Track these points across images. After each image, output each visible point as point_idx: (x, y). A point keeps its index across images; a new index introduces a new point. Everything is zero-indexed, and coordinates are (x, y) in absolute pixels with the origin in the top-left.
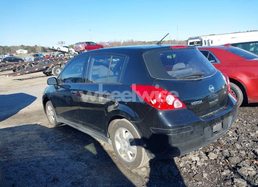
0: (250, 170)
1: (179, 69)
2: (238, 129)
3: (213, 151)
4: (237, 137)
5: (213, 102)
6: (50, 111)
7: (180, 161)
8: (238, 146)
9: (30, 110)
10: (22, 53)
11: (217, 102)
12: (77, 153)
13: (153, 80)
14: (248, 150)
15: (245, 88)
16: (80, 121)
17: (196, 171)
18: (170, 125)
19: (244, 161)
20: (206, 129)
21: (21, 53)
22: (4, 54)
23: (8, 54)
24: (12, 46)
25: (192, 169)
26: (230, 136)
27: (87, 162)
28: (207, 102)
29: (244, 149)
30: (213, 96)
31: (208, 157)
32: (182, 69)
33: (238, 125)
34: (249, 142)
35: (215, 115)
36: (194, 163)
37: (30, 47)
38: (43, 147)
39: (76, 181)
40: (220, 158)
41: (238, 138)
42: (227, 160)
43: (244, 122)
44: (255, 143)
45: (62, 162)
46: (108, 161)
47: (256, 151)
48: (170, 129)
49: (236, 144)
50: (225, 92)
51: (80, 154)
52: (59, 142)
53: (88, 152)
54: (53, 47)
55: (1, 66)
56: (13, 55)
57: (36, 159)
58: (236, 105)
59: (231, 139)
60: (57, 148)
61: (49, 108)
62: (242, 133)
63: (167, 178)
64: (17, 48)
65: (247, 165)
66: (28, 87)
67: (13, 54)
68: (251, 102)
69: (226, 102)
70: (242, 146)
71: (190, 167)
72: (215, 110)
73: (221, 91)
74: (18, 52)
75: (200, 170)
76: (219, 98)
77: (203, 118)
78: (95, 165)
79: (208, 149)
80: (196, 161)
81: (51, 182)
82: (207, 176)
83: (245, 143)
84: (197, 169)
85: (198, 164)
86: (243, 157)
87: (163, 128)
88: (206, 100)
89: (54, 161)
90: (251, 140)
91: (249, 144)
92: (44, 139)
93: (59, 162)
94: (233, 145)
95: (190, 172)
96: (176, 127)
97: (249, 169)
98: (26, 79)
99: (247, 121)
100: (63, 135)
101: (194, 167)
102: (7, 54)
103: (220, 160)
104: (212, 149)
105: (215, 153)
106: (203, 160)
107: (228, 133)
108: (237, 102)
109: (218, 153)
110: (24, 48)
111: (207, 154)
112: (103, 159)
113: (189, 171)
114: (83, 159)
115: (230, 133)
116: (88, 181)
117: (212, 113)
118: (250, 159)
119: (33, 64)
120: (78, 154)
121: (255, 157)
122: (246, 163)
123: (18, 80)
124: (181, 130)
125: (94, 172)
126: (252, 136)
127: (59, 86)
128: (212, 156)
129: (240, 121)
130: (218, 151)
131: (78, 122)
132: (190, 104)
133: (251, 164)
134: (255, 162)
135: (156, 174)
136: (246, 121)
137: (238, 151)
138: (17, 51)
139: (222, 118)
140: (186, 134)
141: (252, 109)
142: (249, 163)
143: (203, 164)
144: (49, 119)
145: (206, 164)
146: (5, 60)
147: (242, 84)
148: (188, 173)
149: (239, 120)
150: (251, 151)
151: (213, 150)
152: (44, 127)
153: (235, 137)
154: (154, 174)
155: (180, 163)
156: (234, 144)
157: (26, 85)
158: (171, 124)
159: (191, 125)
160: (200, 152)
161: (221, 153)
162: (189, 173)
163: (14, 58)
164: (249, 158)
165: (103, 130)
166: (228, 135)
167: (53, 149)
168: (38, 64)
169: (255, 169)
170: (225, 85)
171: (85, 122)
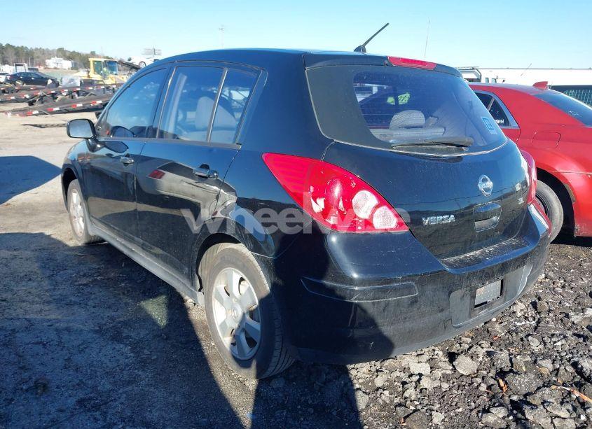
0: (559, 417)
1: (408, 127)
2: (539, 299)
3: (470, 352)
4: (536, 320)
5: (484, 223)
6: (77, 206)
7: (377, 371)
8: (535, 345)
9: (38, 199)
10: (59, 67)
11: (495, 223)
12: (119, 318)
13: (325, 142)
14: (561, 360)
15: (572, 197)
16: (136, 238)
17: (417, 403)
18: (355, 276)
19: (547, 389)
20: (456, 295)
21: (56, 66)
22: (16, 65)
23: (26, 65)
24: (37, 49)
25: (406, 394)
26: (519, 314)
27: (136, 347)
28: (470, 222)
29: (550, 353)
30: (486, 207)
31: (454, 366)
32: (416, 127)
33: (541, 289)
34: (565, 337)
35: (484, 259)
36: (415, 378)
37: (78, 54)
38: (39, 296)
39: (92, 395)
40: (485, 372)
41: (539, 322)
42: (501, 381)
43: (558, 283)
44: (581, 340)
45: (72, 338)
46: (192, 349)
47: (583, 364)
48: (356, 286)
49: (530, 338)
50: (521, 201)
51: (125, 324)
52: (85, 285)
53: (148, 318)
54: (130, 60)
55: (4, 92)
56: (37, 69)
57: (10, 322)
58: (545, 238)
59: (518, 324)
60: (71, 301)
61: (75, 197)
62: (549, 311)
63: (335, 413)
64: (47, 54)
65: (552, 400)
66: (52, 144)
67: (37, 67)
68: (581, 235)
69: (520, 226)
70: (545, 344)
71: (401, 389)
72: (487, 245)
73: (512, 197)
74: (51, 63)
75: (426, 402)
76: (503, 214)
77: (450, 265)
78: (155, 357)
79: (458, 345)
80: (420, 375)
81: (27, 391)
82: (443, 420)
83: (554, 339)
84: (419, 396)
85: (425, 383)
86: (546, 376)
87: (336, 281)
88: (466, 216)
89: (52, 335)
90: (571, 333)
91: (564, 341)
92: (48, 273)
93: (65, 337)
94: (522, 340)
95: (400, 405)
96: (369, 282)
97: (556, 413)
98: (52, 126)
99: (565, 281)
100: (98, 268)
101: (411, 392)
102: (22, 65)
103: (483, 378)
104: (467, 346)
105: (472, 357)
106: (438, 373)
107: (514, 308)
108: (549, 231)
109: (480, 359)
110: (64, 56)
111: (452, 357)
112: (181, 343)
113: (397, 401)
114: (128, 337)
115: (520, 308)
116: (122, 400)
117: (478, 252)
118: (564, 384)
119: (78, 92)
120: (120, 322)
121: (576, 380)
122: (551, 395)
123: (35, 126)
124: (384, 291)
125: (145, 376)
126: (575, 322)
127: (100, 143)
128: (465, 365)
129: (547, 280)
130: (481, 352)
131: (133, 239)
132: (421, 223)
133: (563, 399)
134: (576, 394)
135: (306, 401)
136: (562, 281)
137: (533, 359)
138: (48, 61)
139: (504, 268)
140: (398, 304)
141: (582, 252)
142: (558, 394)
143: (436, 384)
144: (74, 224)
145: (445, 386)
146: (14, 78)
147: (566, 186)
148: (392, 407)
149: (546, 277)
150: (569, 361)
151: (469, 349)
152: (60, 242)
153: (531, 319)
154: (303, 399)
155: (377, 376)
156: (525, 339)
157: (47, 141)
158: (358, 272)
159: (413, 280)
160: (434, 350)
161: (489, 358)
162: (396, 407)
163: (36, 76)
164: (559, 381)
165: (187, 269)
166: (514, 312)
167: (62, 302)
168: (87, 93)
169: (574, 415)
170: (524, 183)
171: (146, 241)
